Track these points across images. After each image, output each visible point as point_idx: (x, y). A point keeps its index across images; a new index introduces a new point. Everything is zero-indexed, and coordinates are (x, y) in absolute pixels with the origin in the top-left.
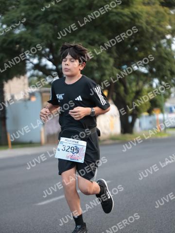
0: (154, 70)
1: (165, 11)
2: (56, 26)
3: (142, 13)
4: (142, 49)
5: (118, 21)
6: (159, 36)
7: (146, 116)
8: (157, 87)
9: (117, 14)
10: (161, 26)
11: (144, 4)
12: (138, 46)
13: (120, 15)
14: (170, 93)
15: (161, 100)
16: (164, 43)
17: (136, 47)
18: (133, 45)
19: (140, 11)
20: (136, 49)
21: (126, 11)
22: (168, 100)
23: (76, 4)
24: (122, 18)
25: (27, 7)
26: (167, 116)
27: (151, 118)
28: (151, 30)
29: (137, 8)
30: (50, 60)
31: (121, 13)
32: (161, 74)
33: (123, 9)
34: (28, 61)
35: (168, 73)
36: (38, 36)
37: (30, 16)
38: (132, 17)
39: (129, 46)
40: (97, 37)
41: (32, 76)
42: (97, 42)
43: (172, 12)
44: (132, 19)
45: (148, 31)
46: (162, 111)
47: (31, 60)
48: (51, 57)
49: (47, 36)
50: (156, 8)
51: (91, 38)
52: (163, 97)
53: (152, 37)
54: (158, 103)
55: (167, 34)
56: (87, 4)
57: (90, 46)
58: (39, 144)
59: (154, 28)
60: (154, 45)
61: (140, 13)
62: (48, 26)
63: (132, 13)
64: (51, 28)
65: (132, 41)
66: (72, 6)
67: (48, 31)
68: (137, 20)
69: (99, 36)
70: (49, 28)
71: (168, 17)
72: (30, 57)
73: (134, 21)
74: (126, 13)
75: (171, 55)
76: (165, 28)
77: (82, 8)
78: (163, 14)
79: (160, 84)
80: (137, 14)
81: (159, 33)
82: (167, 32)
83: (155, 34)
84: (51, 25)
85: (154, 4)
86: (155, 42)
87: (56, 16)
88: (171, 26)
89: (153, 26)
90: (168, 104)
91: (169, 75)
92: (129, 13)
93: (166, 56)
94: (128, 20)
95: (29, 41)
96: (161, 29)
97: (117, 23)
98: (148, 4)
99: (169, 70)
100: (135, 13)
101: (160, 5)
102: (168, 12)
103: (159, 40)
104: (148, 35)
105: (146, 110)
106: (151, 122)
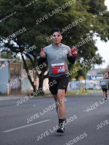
0: (81, 52)
1: (90, 15)
2: (21, 21)
3: (75, 16)
4: (74, 38)
5: (60, 20)
6: (85, 31)
7: (74, 81)
8: (82, 62)
9: (60, 15)
10: (87, 25)
11: (77, 10)
12: (72, 36)
13: (61, 16)
14: (90, 67)
15: (85, 71)
16: (88, 36)
17: (71, 37)
18: (69, 35)
19: (74, 15)
20: (71, 38)
21: (66, 14)
22: (88, 71)
23: (34, 7)
24: (63, 18)
25: (3, 7)
26: (88, 81)
27: (77, 82)
28: (80, 27)
29: (72, 13)
30: (15, 41)
31: (62, 15)
32: (85, 54)
33: (64, 12)
34: (1, 42)
35: (90, 54)
36: (9, 25)
37: (5, 13)
38: (69, 18)
39: (66, 36)
40: (46, 29)
41: (4, 51)
42: (46, 32)
43: (94, 16)
44: (69, 19)
45: (78, 27)
46: (85, 78)
47: (4, 40)
48: (16, 39)
49: (15, 26)
50: (84, 13)
51: (43, 29)
52: (86, 70)
53: (81, 31)
54: (82, 73)
55: (91, 30)
56: (41, 7)
57: (42, 34)
58: (6, 94)
59: (82, 26)
60: (82, 36)
61: (74, 16)
62: (16, 20)
63: (70, 16)
64: (17, 21)
65: (69, 33)
66: (32, 9)
67: (16, 23)
68: (72, 20)
69: (48, 28)
70: (16, 21)
71: (91, 20)
72: (3, 39)
73: (70, 20)
74: (65, 15)
75: (92, 43)
76: (89, 26)
77: (38, 10)
78: (89, 17)
79: (85, 61)
80: (72, 16)
81: (85, 29)
82: (91, 29)
83: (83, 29)
84: (18, 20)
85: (83, 11)
86: (83, 35)
87: (21, 14)
88: (93, 25)
89: (82, 24)
90: (88, 74)
91: (90, 56)
92: (67, 15)
93: (89, 44)
94: (67, 19)
95: (3, 28)
96: (87, 27)
97: (59, 21)
98: (80, 10)
99: (90, 53)
100: (71, 15)
101: (87, 11)
102: (92, 16)
103: (85, 33)
104: (78, 30)
105: (75, 77)
106: (77, 85)
